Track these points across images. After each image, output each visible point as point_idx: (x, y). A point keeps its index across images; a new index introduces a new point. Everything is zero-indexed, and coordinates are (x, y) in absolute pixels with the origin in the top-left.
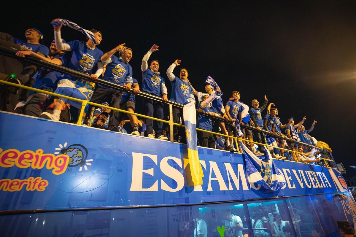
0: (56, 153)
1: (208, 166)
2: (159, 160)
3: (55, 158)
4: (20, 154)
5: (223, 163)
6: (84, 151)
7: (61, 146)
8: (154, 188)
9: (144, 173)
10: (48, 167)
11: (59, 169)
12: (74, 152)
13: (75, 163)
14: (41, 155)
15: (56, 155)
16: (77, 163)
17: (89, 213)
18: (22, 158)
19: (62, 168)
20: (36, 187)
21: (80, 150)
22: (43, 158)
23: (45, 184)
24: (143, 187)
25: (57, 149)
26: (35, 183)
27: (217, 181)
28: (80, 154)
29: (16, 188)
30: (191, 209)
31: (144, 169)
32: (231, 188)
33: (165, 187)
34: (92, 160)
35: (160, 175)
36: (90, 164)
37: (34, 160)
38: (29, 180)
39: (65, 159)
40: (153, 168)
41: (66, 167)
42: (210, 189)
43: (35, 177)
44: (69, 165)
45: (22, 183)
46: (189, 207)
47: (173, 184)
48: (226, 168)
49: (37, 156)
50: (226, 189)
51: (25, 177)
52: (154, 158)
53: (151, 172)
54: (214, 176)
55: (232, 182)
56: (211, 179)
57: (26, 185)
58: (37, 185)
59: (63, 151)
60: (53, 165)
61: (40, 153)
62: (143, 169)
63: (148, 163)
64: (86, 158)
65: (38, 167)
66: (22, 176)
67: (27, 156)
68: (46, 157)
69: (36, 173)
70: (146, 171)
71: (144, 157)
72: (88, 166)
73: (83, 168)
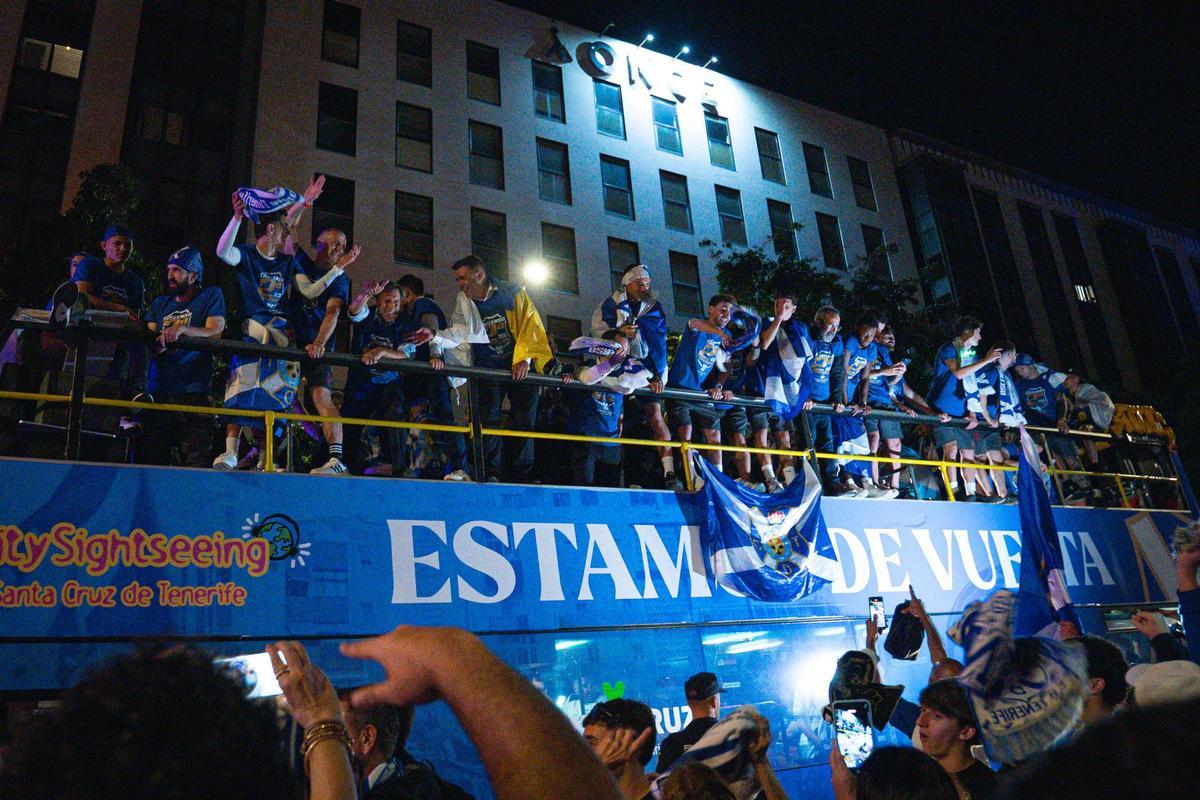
0: (245, 536)
1: (583, 535)
2: (451, 534)
3: (245, 546)
4: (192, 543)
5: (632, 526)
6: (292, 527)
7: (249, 521)
8: (444, 596)
9: (417, 565)
10: (240, 565)
11: (256, 566)
12: (274, 532)
13: (281, 554)
14: (223, 542)
15: (246, 540)
16: (284, 553)
17: (322, 642)
18: (197, 551)
19: (261, 562)
20: (231, 599)
21: (285, 527)
22: (228, 547)
23: (243, 595)
24: (420, 594)
25: (244, 528)
26: (228, 592)
27: (609, 576)
28: (286, 534)
29: (205, 602)
30: (533, 641)
31: (417, 555)
32: (651, 592)
33: (467, 592)
34: (308, 545)
35: (454, 567)
36: (308, 554)
37: (214, 552)
38: (217, 588)
39: (262, 545)
40: (437, 553)
41: (267, 562)
42: (586, 594)
43: (225, 581)
44: (271, 558)
45: (210, 592)
46: (528, 637)
47: (488, 585)
48: (638, 540)
49: (218, 545)
50: (634, 594)
51: (211, 584)
52: (438, 528)
53: (433, 560)
54: (599, 561)
55: (656, 575)
56: (588, 570)
57: (215, 597)
58: (231, 596)
59: (256, 531)
60: (246, 560)
61: (219, 538)
62: (415, 556)
63: (424, 542)
64: (298, 543)
65: (224, 564)
66: (207, 582)
67: (203, 546)
68: (231, 544)
69: (225, 575)
70: (423, 560)
71: (415, 528)
72: (304, 557)
73: (297, 562)
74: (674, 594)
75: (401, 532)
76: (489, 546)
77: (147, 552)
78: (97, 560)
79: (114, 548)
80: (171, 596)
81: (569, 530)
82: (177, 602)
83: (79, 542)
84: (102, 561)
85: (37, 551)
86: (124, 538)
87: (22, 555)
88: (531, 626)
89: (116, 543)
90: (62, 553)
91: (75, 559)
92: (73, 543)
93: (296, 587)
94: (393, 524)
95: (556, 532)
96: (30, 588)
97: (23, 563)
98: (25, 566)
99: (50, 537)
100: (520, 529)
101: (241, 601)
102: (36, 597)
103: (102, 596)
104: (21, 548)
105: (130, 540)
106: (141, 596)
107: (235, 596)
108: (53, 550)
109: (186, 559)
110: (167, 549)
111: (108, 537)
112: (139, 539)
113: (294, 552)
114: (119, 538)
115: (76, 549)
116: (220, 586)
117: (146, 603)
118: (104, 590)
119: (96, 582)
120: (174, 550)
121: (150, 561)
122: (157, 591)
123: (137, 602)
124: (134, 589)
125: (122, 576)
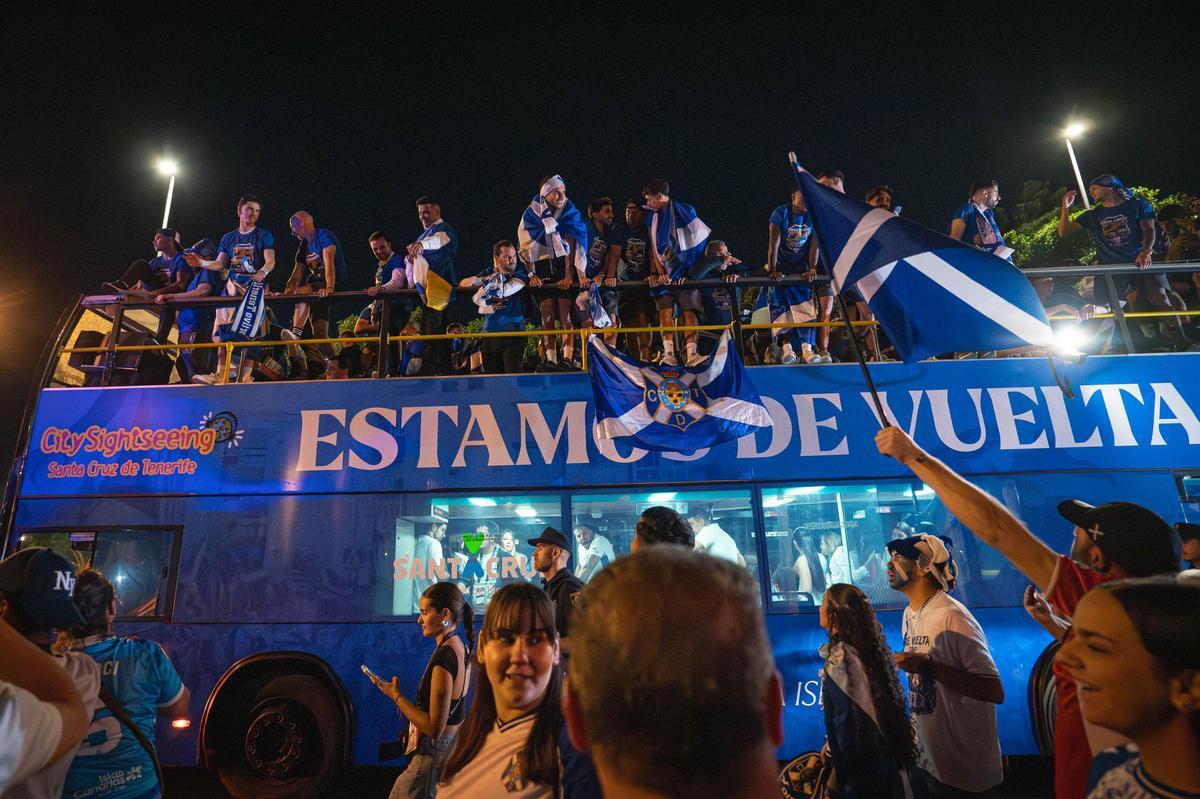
0: (201, 428)
1: (465, 415)
2: (349, 419)
3: (200, 434)
4: (167, 434)
5: (514, 405)
6: (232, 419)
7: (205, 417)
8: (337, 465)
9: (319, 442)
10: (195, 447)
11: (205, 448)
12: (220, 424)
13: (223, 438)
14: (187, 432)
15: (201, 430)
16: (225, 438)
17: (241, 498)
18: (170, 439)
19: (209, 446)
20: (186, 470)
21: (228, 420)
22: (189, 435)
23: (194, 466)
24: (318, 464)
25: (201, 423)
26: (185, 464)
27: (485, 446)
28: (228, 425)
29: (170, 472)
30: (404, 499)
31: (319, 436)
33: (356, 462)
34: (242, 432)
35: (347, 442)
36: (241, 437)
37: (180, 439)
38: (179, 462)
39: (211, 433)
40: (336, 433)
41: (213, 444)
42: (459, 461)
43: (184, 458)
44: (216, 442)
45: (173, 465)
46: (401, 495)
47: (374, 456)
49: (183, 434)
50: (508, 461)
51: (175, 460)
52: (340, 415)
53: (332, 439)
54: (477, 434)
55: (532, 446)
56: (466, 442)
57: (176, 468)
58: (186, 467)
59: (209, 424)
60: (200, 444)
61: (185, 429)
63: (327, 425)
64: (236, 429)
65: (185, 447)
66: (173, 458)
67: (174, 436)
68: (192, 433)
69: (184, 454)
70: (324, 439)
71: (321, 415)
72: (238, 440)
73: (233, 444)
74: (549, 460)
75: (310, 419)
76: (380, 427)
77: (139, 441)
78: (109, 447)
79: (120, 439)
80: (151, 469)
81: (452, 412)
82: (153, 472)
83: (101, 437)
84: (112, 448)
85: (77, 443)
86: (126, 433)
87: (69, 447)
88: (405, 488)
89: (122, 436)
90: (91, 444)
91: (97, 447)
92: (97, 438)
93: (230, 459)
94: (304, 414)
95: (441, 413)
96: (71, 466)
97: (69, 452)
98: (70, 453)
99: (85, 435)
100: (408, 413)
101: (192, 471)
102: (74, 471)
103: (110, 470)
104: (69, 443)
105: (131, 434)
106: (132, 469)
107: (189, 467)
108: (87, 442)
109: (161, 445)
110: (152, 439)
111: (118, 433)
112: (136, 433)
113: (232, 437)
114: (124, 433)
115: (99, 441)
116: (181, 461)
117: (135, 473)
118: (111, 467)
119: (107, 461)
120: (156, 439)
121: (140, 447)
122: (142, 465)
123: (130, 473)
124: (129, 465)
125: (123, 457)
